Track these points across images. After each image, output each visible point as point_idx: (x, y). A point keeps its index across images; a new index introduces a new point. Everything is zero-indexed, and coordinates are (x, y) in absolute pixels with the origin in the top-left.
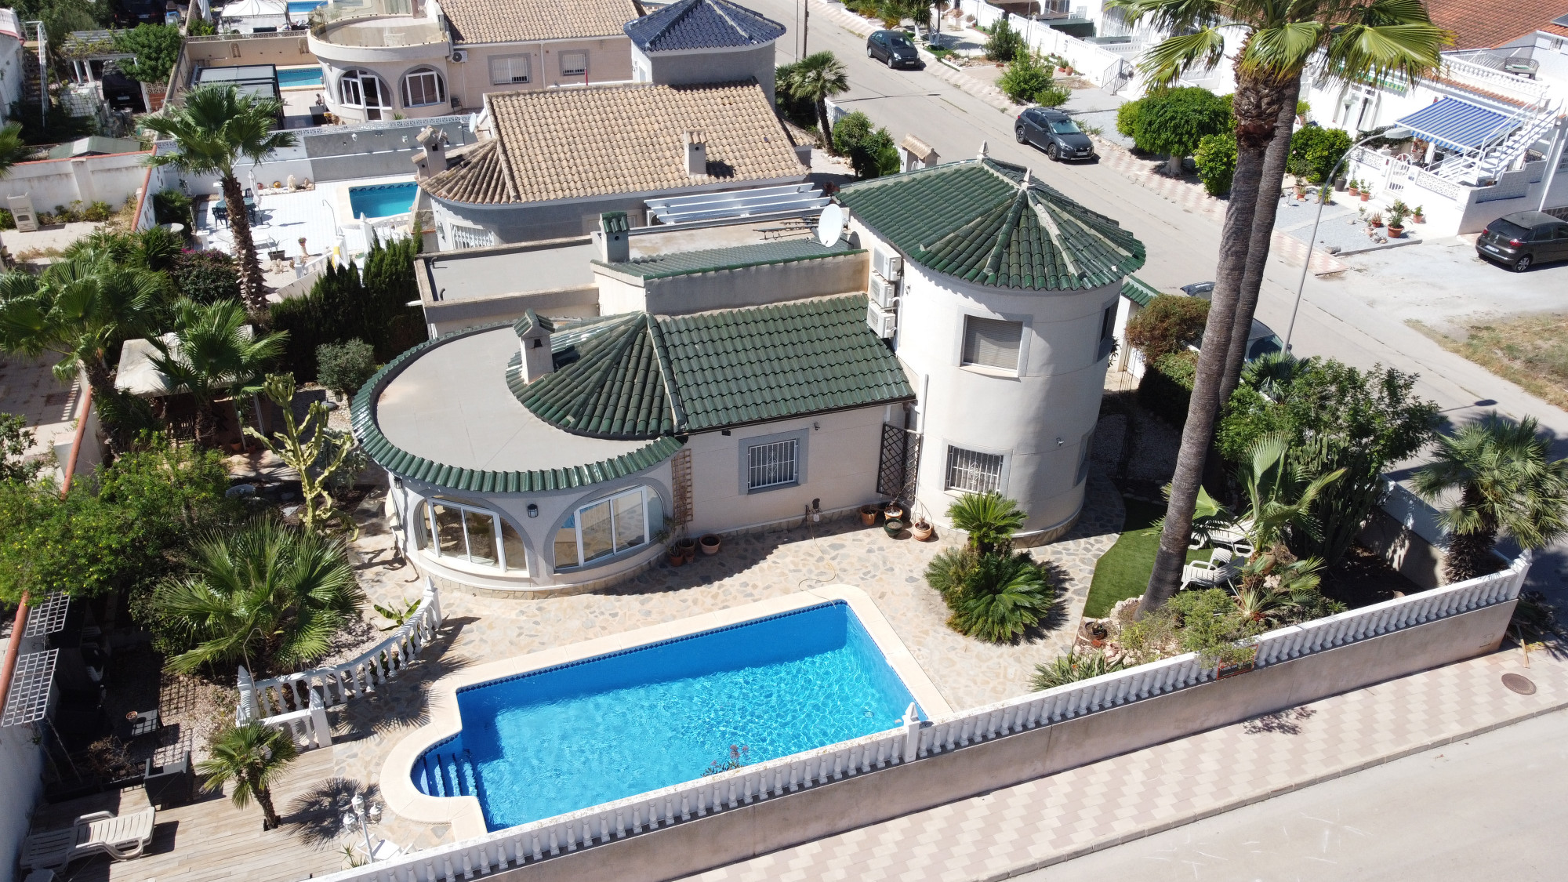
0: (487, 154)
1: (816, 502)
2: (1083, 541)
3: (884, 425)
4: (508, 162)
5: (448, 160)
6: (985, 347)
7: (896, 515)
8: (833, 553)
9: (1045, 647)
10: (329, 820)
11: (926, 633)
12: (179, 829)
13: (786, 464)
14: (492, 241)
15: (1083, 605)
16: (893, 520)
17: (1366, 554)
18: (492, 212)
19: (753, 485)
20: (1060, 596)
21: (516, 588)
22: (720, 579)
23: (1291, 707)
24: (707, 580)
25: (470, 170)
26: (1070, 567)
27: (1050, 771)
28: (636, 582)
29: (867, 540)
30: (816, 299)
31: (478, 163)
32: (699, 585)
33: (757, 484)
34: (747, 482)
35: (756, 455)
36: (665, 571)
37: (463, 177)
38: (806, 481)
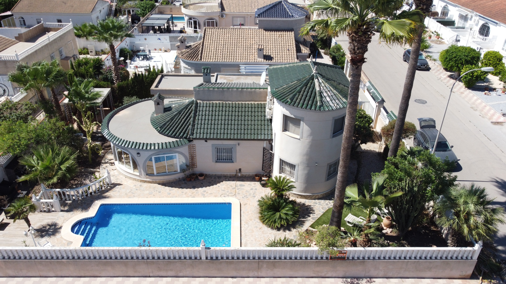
0: (197, 46)
1: (240, 170)
2: (327, 201)
3: (264, 148)
4: (202, 48)
5: (186, 46)
6: (291, 126)
7: (266, 179)
8: (239, 187)
9: (288, 234)
10: (45, 233)
11: (251, 220)
12: (9, 225)
13: (229, 155)
14: (193, 72)
15: (312, 223)
16: (264, 180)
17: (434, 229)
18: (193, 63)
19: (218, 160)
20: (306, 218)
21: (136, 178)
22: (198, 188)
23: (366, 278)
24: (194, 187)
25: (190, 50)
26: (316, 209)
27: (261, 276)
28: (173, 183)
29: (253, 185)
30: (253, 102)
31: (194, 48)
32: (190, 188)
33: (219, 160)
34: (215, 159)
35: (218, 150)
36: (183, 182)
37: (188, 52)
38: (236, 162)
